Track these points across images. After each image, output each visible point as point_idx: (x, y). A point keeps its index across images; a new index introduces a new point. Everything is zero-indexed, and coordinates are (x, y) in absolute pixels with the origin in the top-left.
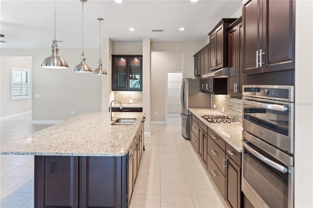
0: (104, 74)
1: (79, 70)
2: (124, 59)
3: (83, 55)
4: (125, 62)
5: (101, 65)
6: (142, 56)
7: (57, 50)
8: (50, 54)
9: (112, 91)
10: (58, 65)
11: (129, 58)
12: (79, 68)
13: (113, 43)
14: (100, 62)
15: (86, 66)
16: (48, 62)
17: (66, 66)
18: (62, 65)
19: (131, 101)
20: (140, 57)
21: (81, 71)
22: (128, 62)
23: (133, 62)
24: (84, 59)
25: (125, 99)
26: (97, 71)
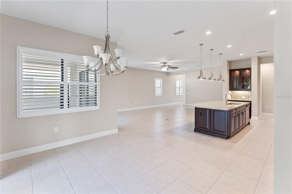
0: (223, 81)
1: (210, 80)
2: (238, 71)
3: (212, 73)
4: (239, 73)
5: (221, 77)
6: (251, 68)
7: (202, 73)
8: (199, 75)
9: (230, 90)
10: (202, 79)
11: (242, 70)
12: (210, 79)
13: (230, 63)
14: (221, 75)
15: (213, 78)
16: (199, 78)
17: (205, 79)
18: (204, 79)
19: (243, 97)
20: (250, 69)
21: (211, 80)
22: (240, 73)
23: (245, 72)
24: (212, 75)
25: (239, 96)
26: (219, 80)
